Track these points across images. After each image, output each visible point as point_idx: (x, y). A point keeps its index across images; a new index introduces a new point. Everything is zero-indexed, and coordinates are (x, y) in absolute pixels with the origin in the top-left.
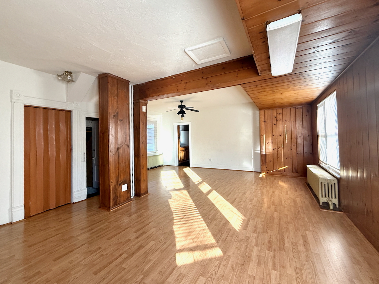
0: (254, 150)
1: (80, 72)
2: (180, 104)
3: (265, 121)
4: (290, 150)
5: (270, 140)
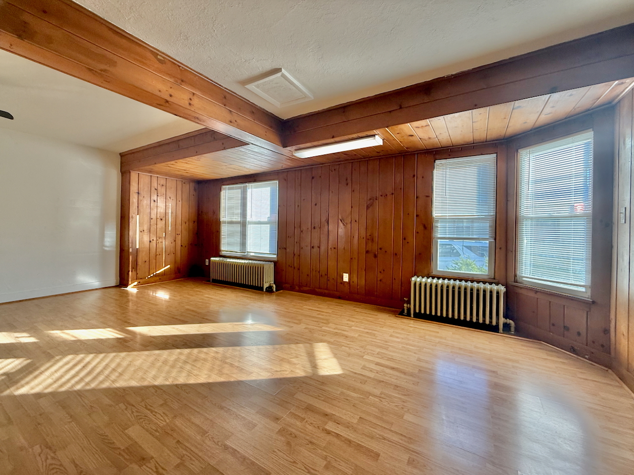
3: (138, 193)
4: (173, 242)
5: (146, 227)
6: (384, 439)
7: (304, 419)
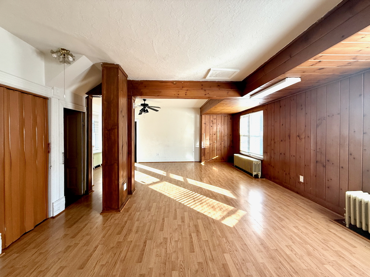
0: (195, 145)
1: (82, 54)
2: (143, 102)
3: (205, 124)
4: (220, 144)
5: (208, 138)
6: (204, 251)
7: (190, 227)
